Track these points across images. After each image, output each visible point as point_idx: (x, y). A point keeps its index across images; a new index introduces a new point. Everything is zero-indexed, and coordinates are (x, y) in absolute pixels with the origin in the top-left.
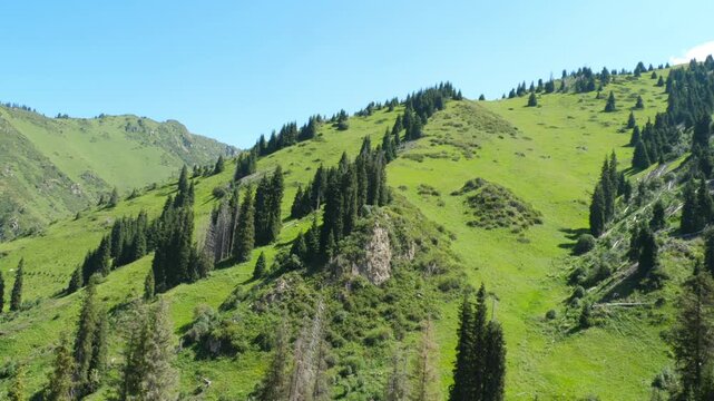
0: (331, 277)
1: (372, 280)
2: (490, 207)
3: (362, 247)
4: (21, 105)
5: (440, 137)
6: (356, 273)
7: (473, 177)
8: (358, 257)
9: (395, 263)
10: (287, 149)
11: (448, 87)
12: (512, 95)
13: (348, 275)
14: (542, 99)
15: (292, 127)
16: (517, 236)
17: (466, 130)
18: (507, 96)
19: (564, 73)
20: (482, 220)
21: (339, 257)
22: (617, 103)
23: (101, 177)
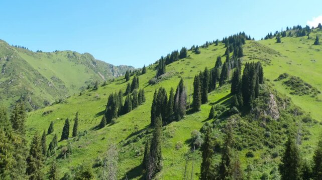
0: (255, 117)
1: (273, 118)
2: (297, 86)
3: (266, 103)
4: (21, 46)
5: (251, 56)
6: (266, 115)
7: (282, 73)
8: (265, 107)
9: (280, 110)
10: (175, 62)
11: (244, 34)
12: (266, 38)
13: (263, 115)
14: (282, 39)
15: (176, 52)
16: (314, 99)
17: (260, 53)
18: (264, 38)
19: (287, 28)
20: (296, 91)
21: (257, 108)
22: (319, 41)
23: (60, 78)
